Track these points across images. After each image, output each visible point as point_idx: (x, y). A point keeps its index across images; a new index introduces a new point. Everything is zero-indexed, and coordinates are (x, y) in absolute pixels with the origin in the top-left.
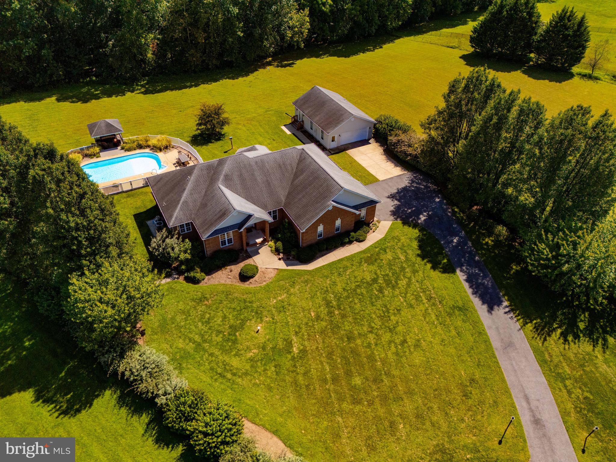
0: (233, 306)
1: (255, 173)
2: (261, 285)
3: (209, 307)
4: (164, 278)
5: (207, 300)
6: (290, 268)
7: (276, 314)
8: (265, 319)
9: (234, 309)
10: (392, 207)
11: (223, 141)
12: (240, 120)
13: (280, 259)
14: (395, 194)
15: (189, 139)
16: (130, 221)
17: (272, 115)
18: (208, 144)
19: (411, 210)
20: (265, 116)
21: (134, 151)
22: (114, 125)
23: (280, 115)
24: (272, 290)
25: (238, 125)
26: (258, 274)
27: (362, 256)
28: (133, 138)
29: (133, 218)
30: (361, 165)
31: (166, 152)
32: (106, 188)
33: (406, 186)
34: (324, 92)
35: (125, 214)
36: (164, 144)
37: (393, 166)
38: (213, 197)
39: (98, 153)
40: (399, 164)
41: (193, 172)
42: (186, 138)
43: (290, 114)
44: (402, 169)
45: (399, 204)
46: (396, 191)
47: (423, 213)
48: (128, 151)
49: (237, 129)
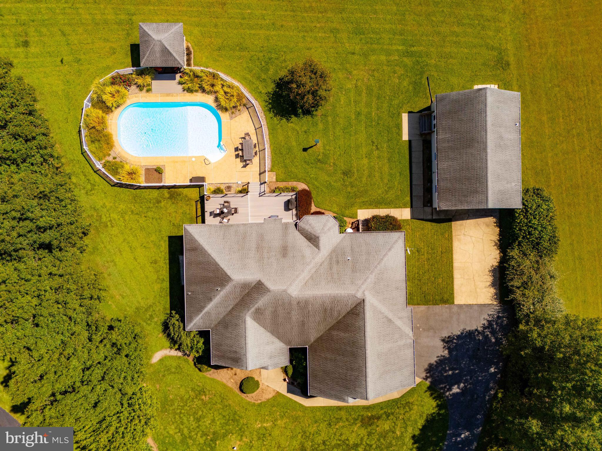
0: (224, 414)
1: (293, 312)
2: (256, 402)
3: (205, 404)
4: (176, 350)
5: (205, 395)
6: (290, 395)
7: (255, 439)
8: (244, 439)
9: (224, 416)
10: (436, 359)
11: (312, 117)
12: (356, 65)
13: (285, 380)
14: (454, 339)
15: (271, 88)
16: (163, 245)
17: (407, 71)
18: (290, 117)
19: (453, 373)
20: (397, 68)
21: (195, 94)
22: (172, 52)
23: (418, 77)
24: (262, 413)
25: (348, 78)
26: (258, 391)
27: (362, 413)
28: (197, 69)
29: (167, 243)
30: (452, 262)
31: (234, 115)
32: (148, 171)
33: (476, 330)
34: (486, 116)
35: (160, 231)
36: (233, 104)
37: (489, 283)
38: (236, 325)
39: (149, 85)
40: (498, 283)
41: (225, 286)
42: (269, 81)
43: (432, 85)
44: (496, 294)
45: (447, 356)
46: (459, 333)
47: (461, 382)
48: (187, 91)
49: (343, 90)
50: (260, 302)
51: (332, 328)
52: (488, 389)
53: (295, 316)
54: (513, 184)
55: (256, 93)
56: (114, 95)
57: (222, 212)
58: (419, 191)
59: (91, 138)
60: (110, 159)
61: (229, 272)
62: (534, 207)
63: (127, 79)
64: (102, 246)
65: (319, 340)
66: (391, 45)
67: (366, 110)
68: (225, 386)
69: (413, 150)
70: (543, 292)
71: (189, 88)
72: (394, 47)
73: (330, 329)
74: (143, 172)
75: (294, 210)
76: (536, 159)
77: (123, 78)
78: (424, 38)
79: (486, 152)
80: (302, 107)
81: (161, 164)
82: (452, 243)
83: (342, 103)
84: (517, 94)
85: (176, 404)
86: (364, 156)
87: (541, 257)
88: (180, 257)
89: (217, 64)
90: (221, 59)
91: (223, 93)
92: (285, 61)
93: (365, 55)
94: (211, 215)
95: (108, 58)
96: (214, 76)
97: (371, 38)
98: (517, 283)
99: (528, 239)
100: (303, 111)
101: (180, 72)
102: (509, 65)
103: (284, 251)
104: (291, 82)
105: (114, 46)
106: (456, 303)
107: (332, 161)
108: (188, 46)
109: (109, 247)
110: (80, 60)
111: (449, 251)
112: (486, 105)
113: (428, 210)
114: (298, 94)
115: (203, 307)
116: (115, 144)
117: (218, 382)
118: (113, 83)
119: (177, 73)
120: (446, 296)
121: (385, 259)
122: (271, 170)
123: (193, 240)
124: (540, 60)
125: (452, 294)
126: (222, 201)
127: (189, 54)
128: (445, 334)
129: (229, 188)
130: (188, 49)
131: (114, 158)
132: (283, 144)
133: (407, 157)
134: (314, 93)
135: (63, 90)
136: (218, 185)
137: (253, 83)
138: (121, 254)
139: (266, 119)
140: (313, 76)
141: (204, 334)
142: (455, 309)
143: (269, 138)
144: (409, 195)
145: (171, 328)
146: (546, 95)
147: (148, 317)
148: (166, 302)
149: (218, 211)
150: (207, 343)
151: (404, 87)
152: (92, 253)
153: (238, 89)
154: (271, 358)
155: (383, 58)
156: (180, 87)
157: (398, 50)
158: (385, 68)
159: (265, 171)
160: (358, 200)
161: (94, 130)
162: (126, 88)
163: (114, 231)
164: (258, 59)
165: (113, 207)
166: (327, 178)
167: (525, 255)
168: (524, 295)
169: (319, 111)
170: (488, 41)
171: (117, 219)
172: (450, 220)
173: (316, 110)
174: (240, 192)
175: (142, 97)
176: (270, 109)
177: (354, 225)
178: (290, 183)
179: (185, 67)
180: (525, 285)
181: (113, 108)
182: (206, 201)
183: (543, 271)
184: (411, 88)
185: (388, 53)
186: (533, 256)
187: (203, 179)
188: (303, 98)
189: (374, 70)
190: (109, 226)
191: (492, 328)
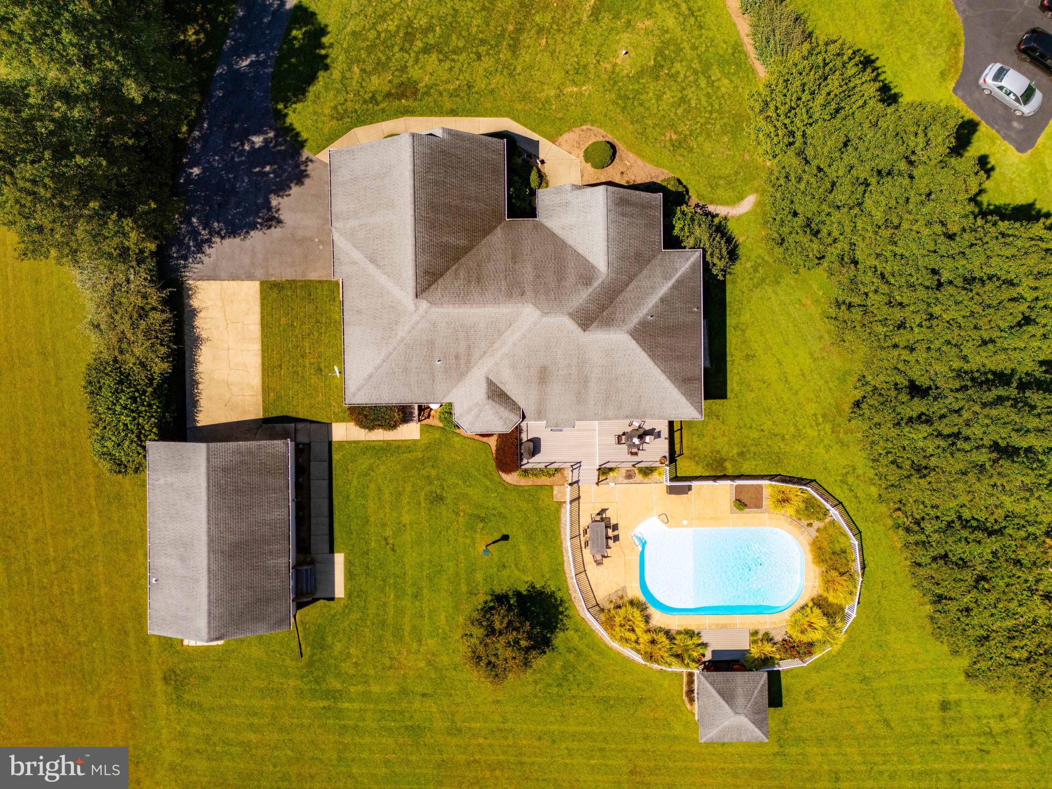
0: (641, 109)
2: (589, 127)
3: (672, 126)
4: (717, 215)
5: (671, 140)
6: (535, 136)
7: (591, 66)
8: (609, 67)
9: (641, 105)
10: (291, 192)
11: (494, 592)
12: (420, 676)
13: (543, 162)
14: (261, 224)
15: (559, 639)
16: (735, 385)
17: (336, 667)
18: (529, 591)
19: (264, 167)
20: (352, 672)
21: (681, 629)
22: (717, 695)
23: (316, 658)
24: (579, 109)
25: (433, 654)
26: (587, 145)
27: (416, 104)
28: (677, 668)
29: (729, 388)
30: (263, 351)
31: (620, 594)
32: (758, 505)
33: (223, 238)
34: (209, 595)
35: (739, 407)
36: (622, 612)
37: (201, 315)
38: (621, 259)
39: (755, 642)
40: (186, 315)
41: (640, 323)
42: (562, 648)
43: (295, 644)
44: (189, 297)
45: (272, 196)
46: (252, 233)
47: (249, 152)
48: (694, 633)
49: (441, 636)
50: (584, 297)
51: (466, 250)
52: (204, 138)
53: (527, 272)
54: (162, 482)
55: (584, 630)
56: (810, 626)
57: (641, 437)
58: (317, 469)
59: (846, 558)
60: (817, 524)
61: (633, 344)
62: (127, 443)
63: (789, 652)
64: (831, 385)
65: (487, 231)
66: (361, 710)
67: (403, 603)
68: (639, 154)
69: (327, 538)
70: (113, 302)
71: (692, 637)
72: (356, 705)
73: (471, 248)
74: (765, 503)
75: (525, 439)
76: (120, 522)
77: (794, 653)
78: (306, 722)
79: (209, 536)
80: (510, 606)
81: (736, 515)
82: (263, 383)
83: (444, 614)
84: (155, 629)
85: (718, 126)
86: (408, 527)
87: (115, 361)
88: (708, 365)
89: (645, 677)
90: (639, 684)
91: (637, 630)
92: (536, 682)
93: (404, 692)
94: (659, 432)
95: (818, 685)
96: (650, 657)
97: (395, 721)
98: (157, 317)
99: (137, 390)
100: (508, 602)
101: (705, 662)
102: (165, 678)
103: (543, 376)
104: (528, 650)
105: (809, 705)
106: (257, 283)
107: (461, 519)
108: (692, 705)
109: (821, 382)
110: (862, 681)
111: (269, 368)
112: (209, 613)
113: (302, 438)
114: (517, 629)
115: (674, 287)
116: (808, 548)
117: (651, 161)
118: (811, 644)
119: (709, 661)
120: (274, 294)
121: (379, 361)
122: (561, 504)
123: (688, 395)
124: (111, 687)
125: (263, 298)
126: (642, 456)
127: (690, 692)
128: (275, 232)
129: (629, 476)
130: (692, 700)
131: (810, 525)
132: (541, 548)
133: (336, 525)
134: (491, 631)
135: (888, 633)
136: (646, 480)
137: (587, 646)
138: (801, 370)
139: (568, 588)
140: (493, 659)
141: (672, 242)
142: (259, 272)
143: (563, 556)
144: (334, 462)
145: (725, 253)
146: (101, 629)
147: (760, 269)
148: (732, 294)
149: (648, 439)
150: (668, 228)
151: (340, 641)
152: (848, 373)
153: (613, 636)
154: (567, 204)
155: (375, 688)
156: (704, 639)
157: (351, 701)
158: (372, 672)
159: (571, 502)
160: (419, 454)
161: (842, 570)
162: (790, 637)
163: (811, 408)
164: (578, 685)
165: (813, 447)
166: (470, 491)
167: (142, 364)
168: (145, 297)
169: (481, 601)
170: (198, 718)
171: (808, 427)
172: (266, 421)
173: (486, 602)
174: (611, 469)
175: (765, 623)
176: (561, 605)
177: (426, 414)
178: (530, 483)
179: (696, 672)
180: (143, 313)
181: (811, 604)
182: (667, 455)
183: (113, 338)
184: (329, 639)
185: (366, 696)
186: (130, 362)
187: (672, 490)
188: (510, 623)
189: (391, 668)
190: (819, 417)
191: (195, 240)
